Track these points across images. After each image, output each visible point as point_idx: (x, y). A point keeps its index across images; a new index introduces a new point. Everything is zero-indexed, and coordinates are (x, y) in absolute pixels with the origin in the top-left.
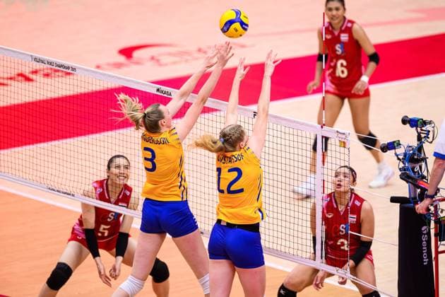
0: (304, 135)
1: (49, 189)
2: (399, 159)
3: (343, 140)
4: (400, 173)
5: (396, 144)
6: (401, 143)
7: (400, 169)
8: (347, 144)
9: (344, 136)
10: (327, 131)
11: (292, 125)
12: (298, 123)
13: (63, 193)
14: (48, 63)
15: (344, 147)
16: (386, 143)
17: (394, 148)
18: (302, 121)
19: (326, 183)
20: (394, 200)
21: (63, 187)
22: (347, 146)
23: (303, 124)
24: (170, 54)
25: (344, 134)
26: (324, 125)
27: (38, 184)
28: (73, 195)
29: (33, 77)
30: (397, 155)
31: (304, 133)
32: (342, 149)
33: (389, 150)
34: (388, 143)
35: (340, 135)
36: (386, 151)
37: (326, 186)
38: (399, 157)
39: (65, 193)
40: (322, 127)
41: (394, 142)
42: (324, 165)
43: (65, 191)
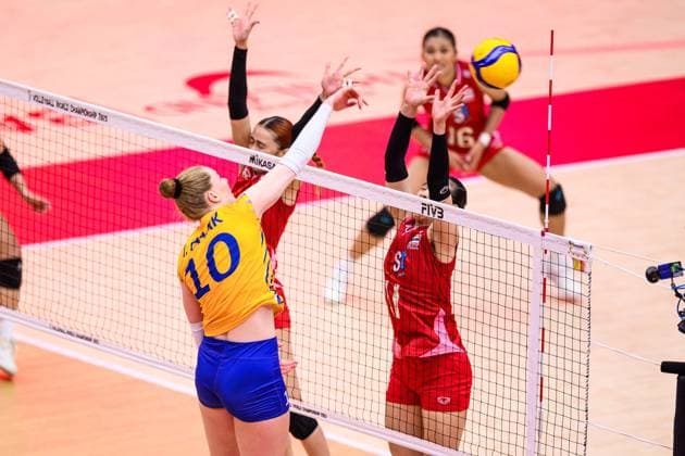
0: (510, 247)
1: (54, 328)
2: (678, 295)
3: (580, 258)
4: (680, 320)
5: (673, 269)
6: (683, 266)
7: (680, 313)
8: (587, 265)
9: (581, 252)
10: (553, 241)
11: (489, 228)
12: (501, 225)
13: (78, 336)
14: (58, 104)
15: (582, 271)
16: (657, 266)
17: (671, 276)
18: (510, 223)
19: (546, 333)
20: (667, 367)
21: (79, 326)
22: (587, 269)
23: (509, 227)
24: (279, 90)
25: (582, 247)
26: (547, 230)
27: (36, 318)
28: (96, 341)
29: (32, 122)
30: (675, 288)
31: (510, 243)
32: (578, 273)
33: (662, 278)
34: (659, 267)
35: (574, 250)
36: (656, 281)
37: (546, 339)
38: (679, 291)
39: (82, 337)
40: (543, 234)
41: (671, 264)
42: (544, 301)
43: (82, 333)
